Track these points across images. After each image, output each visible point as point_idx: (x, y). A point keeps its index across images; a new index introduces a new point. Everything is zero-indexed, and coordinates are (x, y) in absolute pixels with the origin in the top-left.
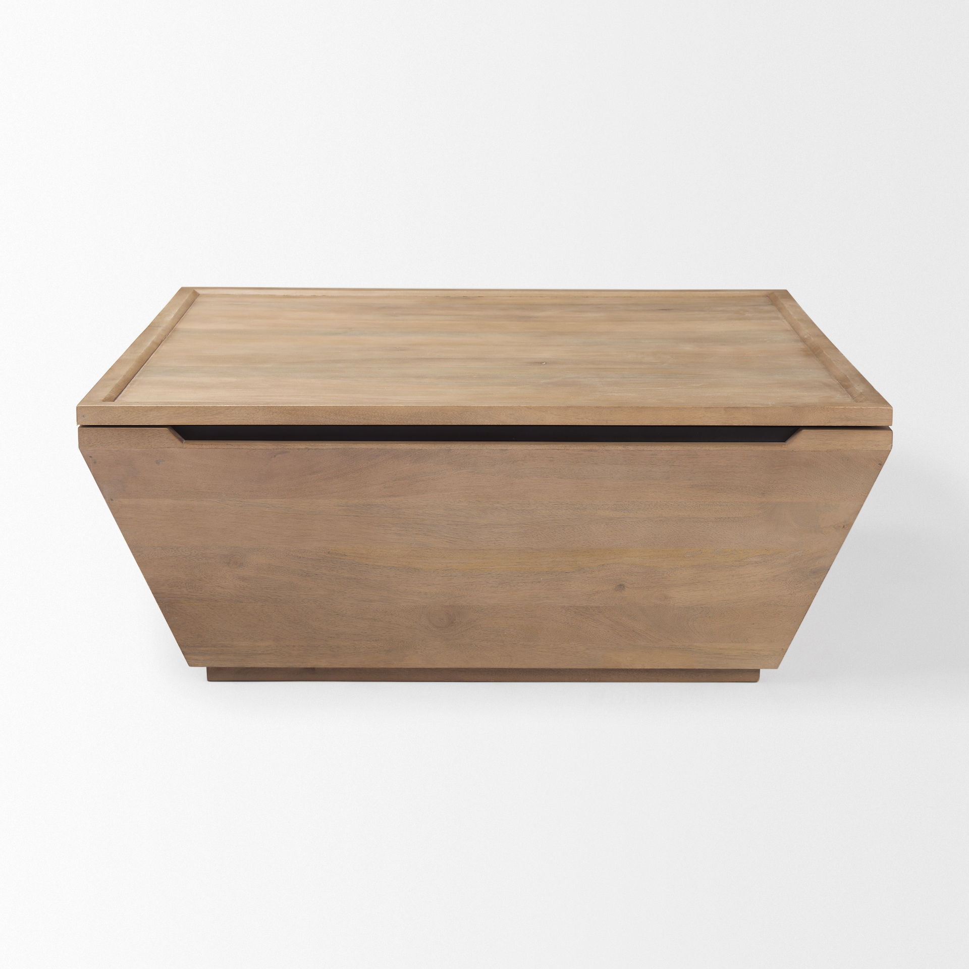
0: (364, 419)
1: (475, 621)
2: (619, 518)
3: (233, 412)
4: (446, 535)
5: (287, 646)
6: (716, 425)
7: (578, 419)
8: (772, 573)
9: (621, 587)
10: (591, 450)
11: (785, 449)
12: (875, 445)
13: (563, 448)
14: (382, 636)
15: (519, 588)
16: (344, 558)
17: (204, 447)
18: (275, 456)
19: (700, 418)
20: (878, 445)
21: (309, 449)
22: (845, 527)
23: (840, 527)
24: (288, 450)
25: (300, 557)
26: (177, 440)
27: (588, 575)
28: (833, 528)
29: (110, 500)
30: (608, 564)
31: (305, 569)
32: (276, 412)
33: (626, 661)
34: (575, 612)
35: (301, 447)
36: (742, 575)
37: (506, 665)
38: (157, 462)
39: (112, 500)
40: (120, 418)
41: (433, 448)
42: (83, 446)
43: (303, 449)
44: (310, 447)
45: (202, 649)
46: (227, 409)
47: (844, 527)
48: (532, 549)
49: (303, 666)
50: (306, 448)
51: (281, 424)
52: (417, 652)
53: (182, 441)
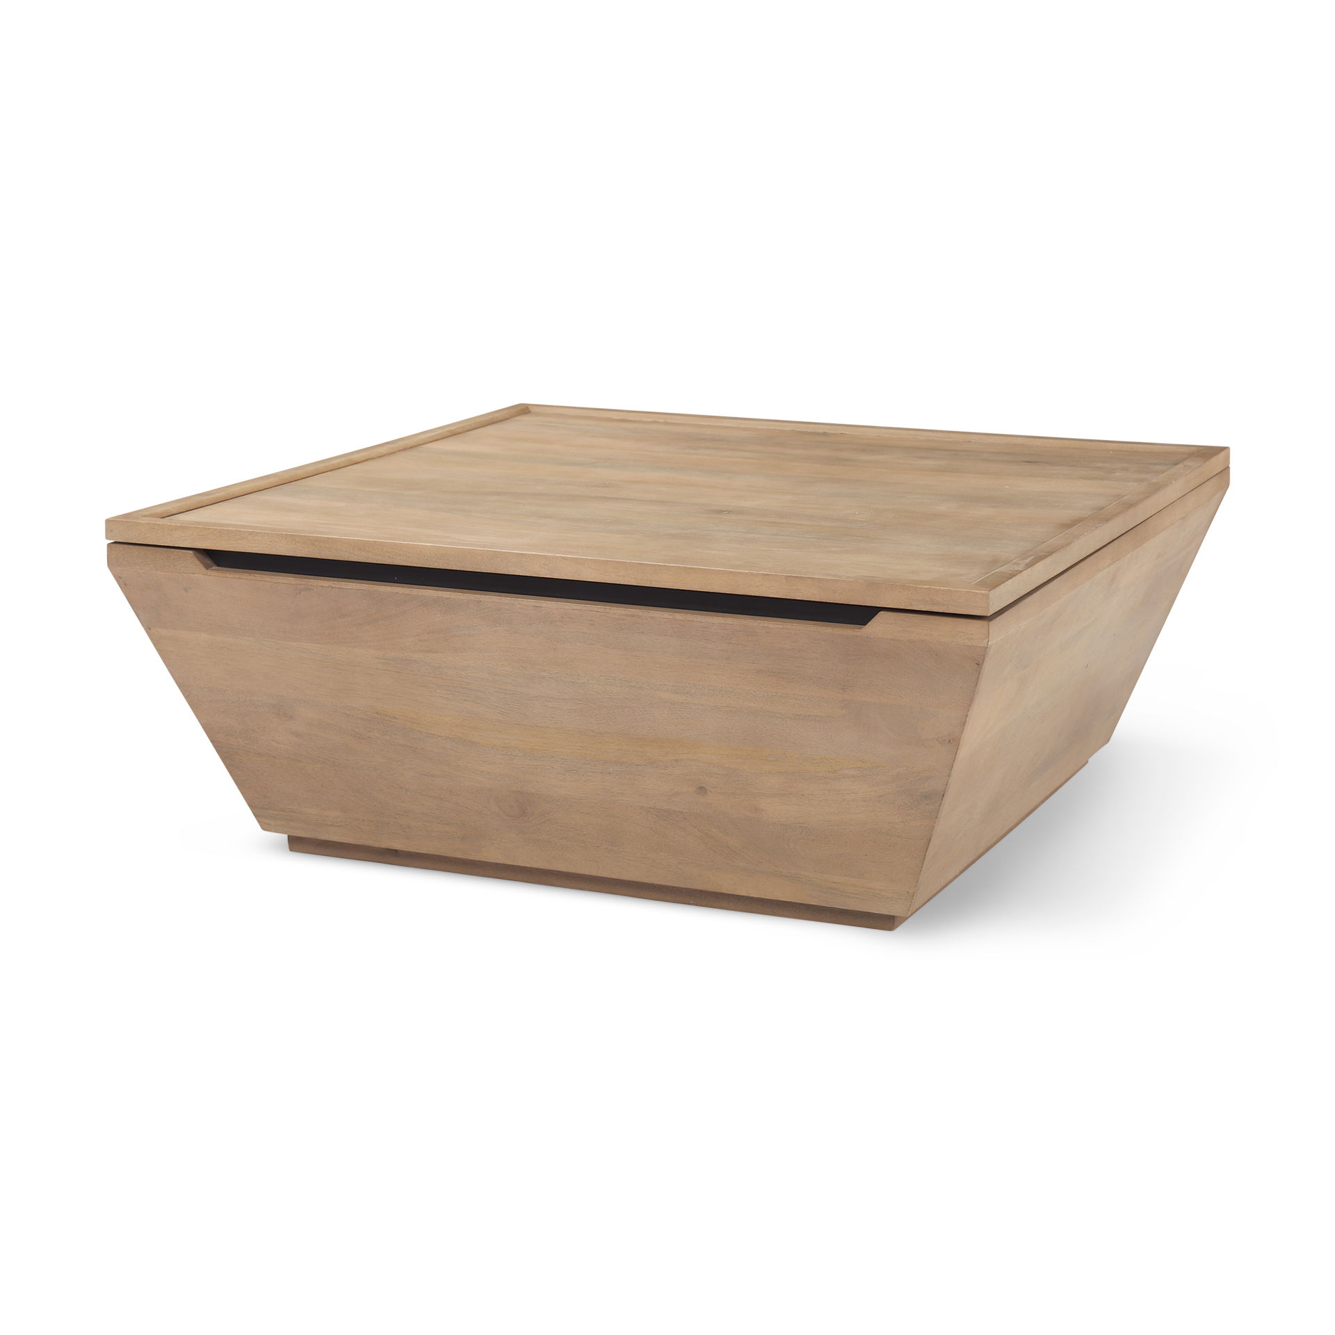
0: (389, 557)
1: (549, 814)
2: (682, 703)
3: (256, 538)
4: (496, 704)
5: (356, 819)
6: (776, 597)
7: (618, 576)
8: (875, 792)
9: (702, 790)
10: (633, 616)
11: (858, 634)
12: (968, 639)
13: (602, 610)
14: (452, 819)
15: (588, 778)
16: (393, 720)
17: (228, 575)
18: (300, 593)
19: (757, 586)
20: (971, 639)
21: (332, 588)
22: (951, 741)
23: (944, 741)
24: (311, 587)
25: (349, 715)
26: (201, 566)
27: (662, 771)
28: (937, 742)
29: (148, 629)
30: (682, 760)
31: (357, 730)
32: (299, 542)
33: (727, 884)
34: (658, 816)
35: (324, 585)
36: (839, 791)
37: (594, 873)
38: (186, 590)
39: (150, 629)
40: (147, 536)
41: (462, 597)
42: (112, 563)
43: (326, 587)
44: (334, 586)
45: (271, 812)
46: (251, 534)
47: (949, 741)
48: (593, 731)
49: (377, 845)
50: (330, 586)
51: (304, 556)
52: (493, 843)
53: (207, 567)
